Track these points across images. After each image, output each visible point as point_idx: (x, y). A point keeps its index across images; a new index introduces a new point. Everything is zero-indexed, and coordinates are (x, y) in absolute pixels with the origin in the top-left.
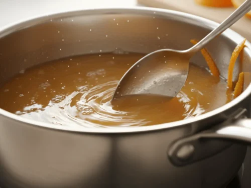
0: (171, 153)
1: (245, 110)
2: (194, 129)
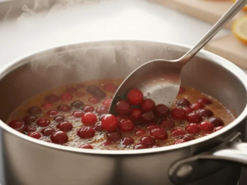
0: (171, 173)
1: (239, 133)
2: (192, 151)
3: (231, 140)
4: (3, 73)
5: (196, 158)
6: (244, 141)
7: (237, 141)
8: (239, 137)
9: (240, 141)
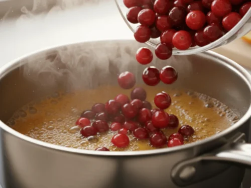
0: (174, 174)
1: (243, 134)
2: (195, 152)
3: (235, 141)
4: (3, 73)
5: (199, 159)
6: (248, 142)
7: (240, 142)
8: (243, 138)
9: (244, 142)
